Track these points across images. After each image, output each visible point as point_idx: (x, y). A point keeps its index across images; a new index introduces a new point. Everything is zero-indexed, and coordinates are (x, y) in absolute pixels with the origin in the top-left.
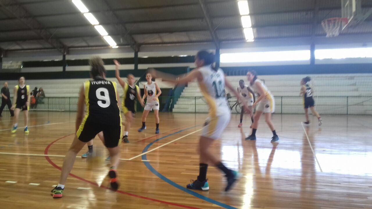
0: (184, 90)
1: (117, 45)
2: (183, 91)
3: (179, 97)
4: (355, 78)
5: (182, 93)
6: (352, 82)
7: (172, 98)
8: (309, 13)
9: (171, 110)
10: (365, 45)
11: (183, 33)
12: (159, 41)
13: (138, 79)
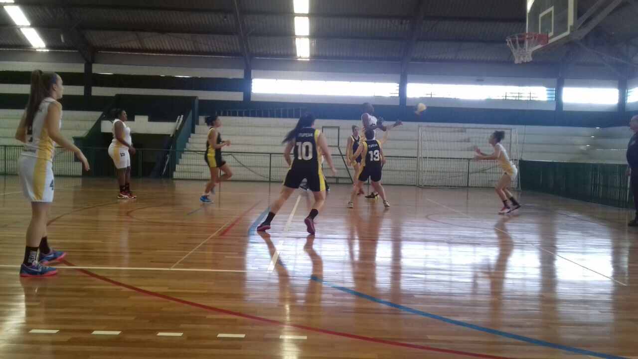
0: (190, 140)
1: (47, 47)
2: (188, 142)
3: (183, 151)
4: (467, 130)
5: (188, 145)
6: (465, 136)
7: (168, 153)
8: (404, 21)
9: (169, 175)
10: (480, 81)
11: (186, 35)
12: (135, 45)
13: (99, 114)
